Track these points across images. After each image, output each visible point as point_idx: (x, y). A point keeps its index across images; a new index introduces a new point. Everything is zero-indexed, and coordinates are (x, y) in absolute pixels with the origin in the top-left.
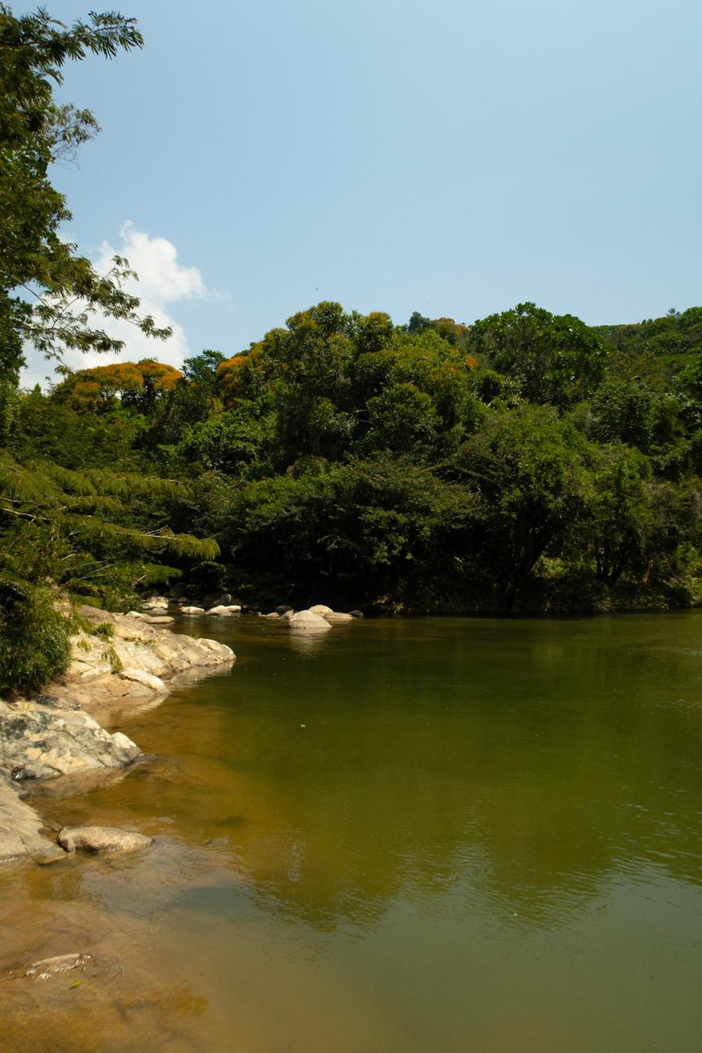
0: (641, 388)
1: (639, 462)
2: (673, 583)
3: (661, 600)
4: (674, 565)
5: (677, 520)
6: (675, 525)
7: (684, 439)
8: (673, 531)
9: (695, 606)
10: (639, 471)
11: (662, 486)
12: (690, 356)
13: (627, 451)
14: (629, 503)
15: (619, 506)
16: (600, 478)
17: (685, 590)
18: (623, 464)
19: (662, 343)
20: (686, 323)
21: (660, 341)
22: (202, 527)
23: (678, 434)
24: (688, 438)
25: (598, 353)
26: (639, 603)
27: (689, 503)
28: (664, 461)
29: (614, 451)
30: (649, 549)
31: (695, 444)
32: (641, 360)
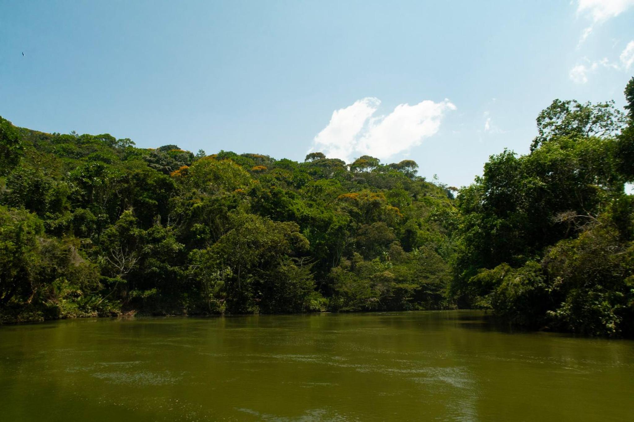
0: (46, 174)
1: (36, 223)
2: (49, 303)
3: (39, 315)
4: (52, 292)
5: (57, 263)
6: (55, 266)
7: (69, 212)
8: (54, 270)
9: (63, 318)
10: (35, 229)
11: (50, 240)
12: (81, 162)
13: (29, 215)
14: (24, 249)
15: (16, 252)
16: (4, 231)
17: (57, 307)
18: (24, 223)
19: (64, 150)
20: (81, 142)
21: (63, 148)
23: (66, 208)
24: (72, 212)
25: (18, 147)
26: (23, 318)
27: (67, 252)
28: (54, 224)
29: (19, 214)
30: (36, 280)
31: (75, 216)
32: (49, 157)
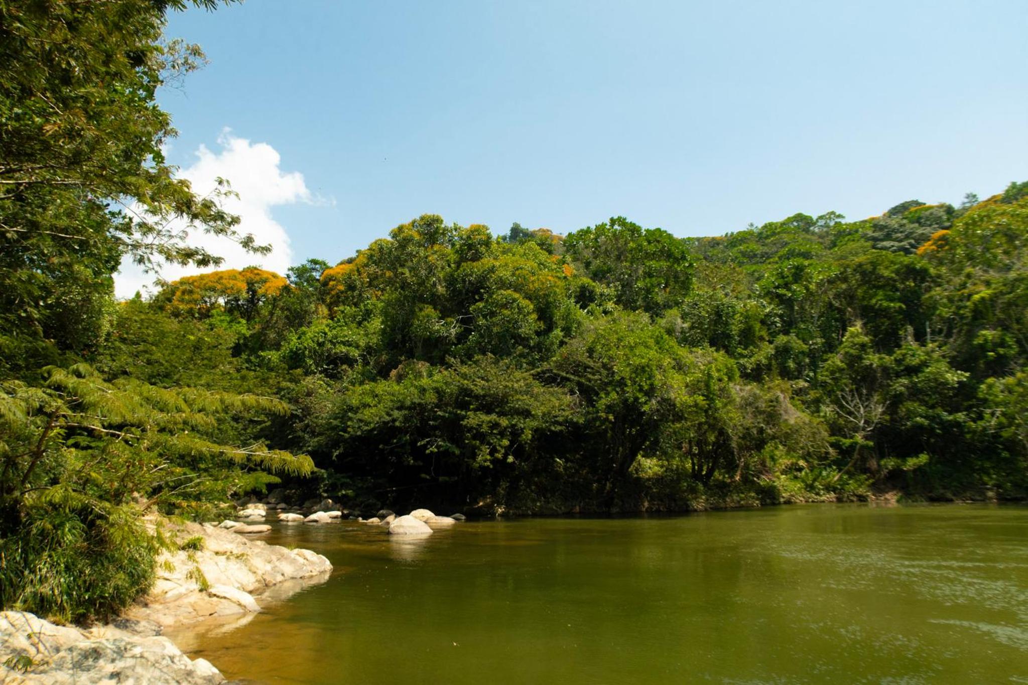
0: (726, 295)
1: (726, 365)
2: (764, 480)
3: (753, 498)
4: (763, 463)
5: (764, 420)
6: (762, 425)
7: (767, 343)
8: (761, 431)
9: (785, 503)
10: (726, 374)
11: (749, 387)
12: (769, 266)
13: (715, 354)
14: (719, 404)
15: (710, 408)
16: (690, 381)
17: (775, 487)
18: (711, 367)
19: (743, 254)
20: (764, 236)
21: (741, 252)
22: (304, 431)
23: (762, 339)
24: (771, 342)
25: (687, 265)
26: (733, 501)
27: (775, 403)
28: (749, 364)
29: (703, 355)
30: (741, 448)
31: (776, 348)
32: (725, 270)
